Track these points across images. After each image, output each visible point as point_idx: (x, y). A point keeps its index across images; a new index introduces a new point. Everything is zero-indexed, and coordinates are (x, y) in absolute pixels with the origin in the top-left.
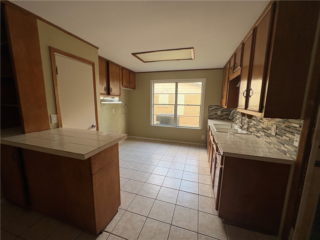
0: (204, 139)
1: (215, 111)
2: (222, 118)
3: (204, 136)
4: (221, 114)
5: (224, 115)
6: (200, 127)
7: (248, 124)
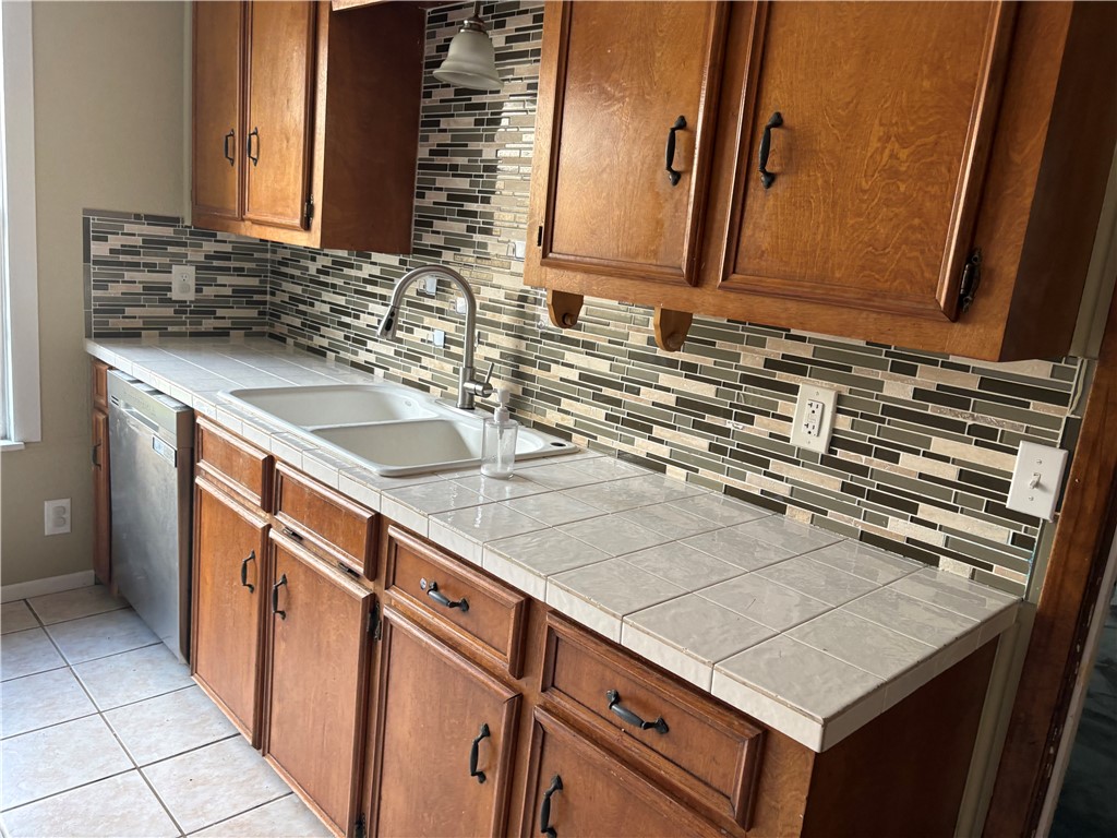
0: (66, 529)
1: (151, 267)
2: (208, 324)
3: (66, 503)
4: (199, 290)
5: (222, 301)
6: (12, 432)
7: (518, 376)
